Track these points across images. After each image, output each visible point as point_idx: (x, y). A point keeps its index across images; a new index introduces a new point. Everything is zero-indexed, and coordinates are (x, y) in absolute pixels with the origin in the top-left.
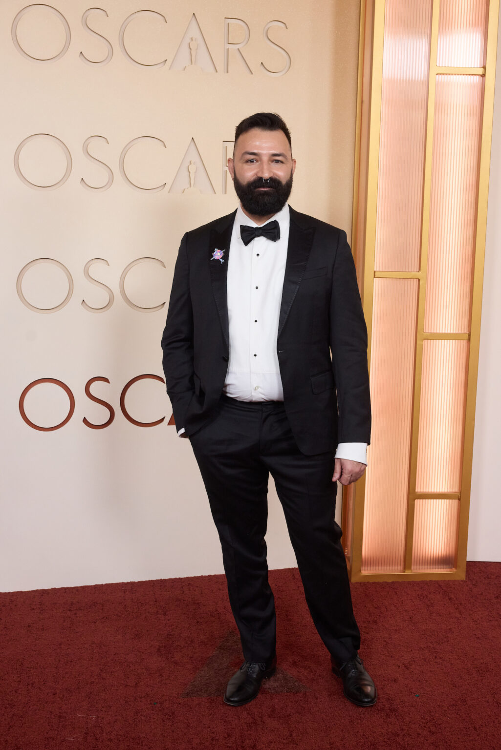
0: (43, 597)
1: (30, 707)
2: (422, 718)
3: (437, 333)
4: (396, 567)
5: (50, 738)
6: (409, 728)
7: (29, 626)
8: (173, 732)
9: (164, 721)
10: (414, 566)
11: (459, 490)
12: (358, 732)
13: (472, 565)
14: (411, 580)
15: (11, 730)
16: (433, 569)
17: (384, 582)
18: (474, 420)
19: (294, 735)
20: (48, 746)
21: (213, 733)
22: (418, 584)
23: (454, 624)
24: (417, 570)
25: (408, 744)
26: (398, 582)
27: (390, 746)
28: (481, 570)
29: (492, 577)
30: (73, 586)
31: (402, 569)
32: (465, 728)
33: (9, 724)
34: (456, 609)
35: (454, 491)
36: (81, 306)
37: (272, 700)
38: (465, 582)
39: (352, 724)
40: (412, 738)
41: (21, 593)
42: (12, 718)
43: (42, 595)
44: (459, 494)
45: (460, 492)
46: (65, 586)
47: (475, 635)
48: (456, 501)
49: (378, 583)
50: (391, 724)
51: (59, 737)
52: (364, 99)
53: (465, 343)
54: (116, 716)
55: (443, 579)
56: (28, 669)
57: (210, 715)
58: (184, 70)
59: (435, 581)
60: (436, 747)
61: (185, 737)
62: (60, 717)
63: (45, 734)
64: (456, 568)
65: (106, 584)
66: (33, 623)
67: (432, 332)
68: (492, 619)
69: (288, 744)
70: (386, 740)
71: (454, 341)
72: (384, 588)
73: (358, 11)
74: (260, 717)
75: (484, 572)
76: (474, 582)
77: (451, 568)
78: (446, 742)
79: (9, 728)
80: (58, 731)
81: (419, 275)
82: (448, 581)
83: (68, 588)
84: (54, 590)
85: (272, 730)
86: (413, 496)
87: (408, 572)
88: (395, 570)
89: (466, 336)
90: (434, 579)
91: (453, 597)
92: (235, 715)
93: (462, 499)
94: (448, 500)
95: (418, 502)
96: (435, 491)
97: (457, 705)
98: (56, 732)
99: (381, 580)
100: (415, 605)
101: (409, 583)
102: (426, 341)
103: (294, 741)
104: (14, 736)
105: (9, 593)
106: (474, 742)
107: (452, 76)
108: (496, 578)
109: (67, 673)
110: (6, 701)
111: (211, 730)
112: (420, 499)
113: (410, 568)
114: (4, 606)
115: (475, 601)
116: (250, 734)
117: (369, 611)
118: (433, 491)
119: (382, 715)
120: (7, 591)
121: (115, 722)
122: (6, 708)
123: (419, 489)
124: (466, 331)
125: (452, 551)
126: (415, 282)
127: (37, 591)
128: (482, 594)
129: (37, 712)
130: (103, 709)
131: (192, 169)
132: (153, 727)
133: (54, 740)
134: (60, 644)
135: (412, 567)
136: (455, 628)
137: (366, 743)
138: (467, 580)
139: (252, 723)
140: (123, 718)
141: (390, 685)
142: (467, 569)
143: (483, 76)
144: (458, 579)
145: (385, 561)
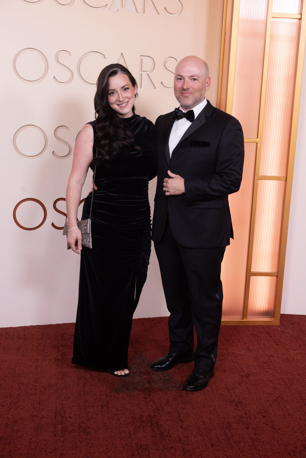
0: (26, 331)
1: (21, 397)
2: (257, 408)
3: (266, 176)
4: (238, 317)
5: (34, 416)
6: (250, 413)
7: (18, 348)
8: (108, 413)
9: (102, 406)
10: (249, 316)
11: (277, 271)
12: (219, 415)
13: (283, 316)
14: (247, 325)
15: (10, 411)
16: (260, 318)
17: (230, 325)
19: (181, 417)
20: (33, 421)
21: (133, 414)
22: (252, 327)
23: (274, 352)
24: (251, 319)
25: (250, 423)
26: (239, 326)
27: (239, 423)
28: (289, 319)
29: (296, 323)
31: (241, 318)
32: (283, 414)
33: (9, 407)
34: (275, 342)
35: (274, 271)
36: (52, 155)
37: (167, 395)
38: (279, 326)
39: (215, 410)
40: (252, 419)
41: (12, 328)
42: (10, 404)
43: (25, 330)
44: (277, 273)
45: (278, 273)
46: (38, 325)
47: (287, 358)
48: (275, 278)
49: (227, 326)
50: (239, 410)
51: (39, 415)
53: (283, 182)
54: (73, 403)
55: (266, 324)
56: (19, 374)
57: (130, 403)
58: (118, 11)
59: (261, 325)
60: (267, 425)
61: (116, 416)
62: (39, 403)
63: (31, 413)
64: (274, 318)
65: (63, 324)
66: (20, 347)
67: (264, 175)
68: (296, 349)
69: (178, 421)
70: (236, 420)
71: (277, 181)
72: (230, 329)
74: (160, 405)
75: (290, 321)
76: (285, 326)
77: (271, 318)
78: (272, 422)
79: (9, 410)
80: (39, 412)
81: (257, 140)
82: (269, 325)
83: (40, 326)
84: (32, 327)
85: (168, 413)
86: (249, 274)
87: (245, 320)
88: (237, 318)
89: (284, 178)
90: (261, 324)
91: (272, 335)
92: (145, 404)
93: (279, 277)
94: (270, 277)
95: (252, 278)
96: (263, 271)
97: (278, 400)
98: (38, 412)
99: (229, 324)
100: (250, 339)
101: (246, 326)
102: (260, 180)
103: (181, 420)
104: (13, 415)
105: (5, 328)
106: (289, 423)
107: (281, 19)
108: (298, 325)
110: (6, 394)
111: (131, 412)
112: (253, 276)
113: (246, 317)
114: (1, 336)
115: (286, 338)
116: (155, 415)
117: (222, 343)
118: (261, 271)
119: (233, 405)
120: (3, 327)
121: (73, 407)
122: (7, 397)
123: (253, 270)
124: (284, 174)
125: (272, 307)
126: (255, 144)
127: (21, 327)
128: (290, 334)
129: (25, 400)
130: (65, 399)
132: (96, 410)
133: (36, 417)
135: (248, 317)
136: (274, 354)
137: (224, 422)
138: (280, 325)
139: (155, 409)
140: (78, 404)
141: (237, 387)
142: (280, 319)
143: (300, 19)
144: (276, 324)
145: (231, 313)
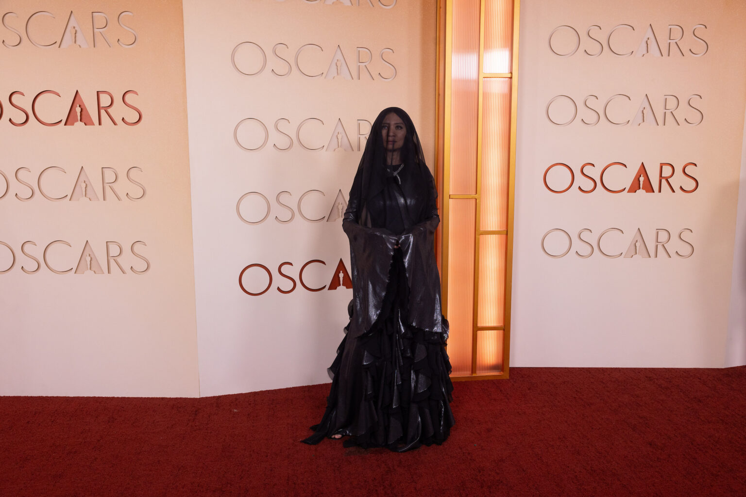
0: (256, 396)
3: (487, 231)
4: (467, 372)
10: (478, 370)
11: (504, 324)
13: (513, 369)
14: (476, 380)
16: (489, 372)
17: (461, 381)
18: (511, 282)
22: (481, 382)
23: (505, 406)
24: (480, 374)
25: (484, 481)
26: (469, 381)
27: (473, 482)
28: (518, 373)
29: (525, 376)
30: (273, 389)
31: (471, 373)
34: (505, 397)
35: (500, 325)
36: (275, 220)
38: (509, 380)
41: (241, 394)
43: (254, 395)
44: (503, 327)
45: (505, 326)
47: (518, 412)
48: (501, 332)
52: (440, 93)
53: (504, 236)
55: (496, 379)
56: (250, 441)
58: (334, 78)
59: (491, 380)
64: (503, 372)
67: (485, 230)
68: (527, 402)
71: (498, 235)
72: (461, 385)
73: (435, 42)
75: (520, 374)
76: (515, 380)
77: (500, 372)
81: (476, 196)
82: (499, 380)
83: (270, 390)
84: (261, 392)
86: (476, 329)
87: (474, 375)
88: (467, 374)
89: (505, 232)
91: (502, 389)
93: (505, 330)
94: (497, 331)
95: (479, 333)
98: (270, 480)
100: (480, 395)
101: (475, 382)
102: (481, 235)
105: (235, 394)
107: (492, 79)
108: (528, 377)
109: (273, 443)
112: (480, 330)
113: (475, 373)
114: (232, 403)
118: (488, 325)
120: (233, 393)
123: (480, 325)
124: (504, 229)
125: (500, 361)
126: (474, 200)
127: (250, 393)
128: (520, 387)
131: (340, 137)
134: (268, 425)
135: (477, 372)
136: (506, 408)
142: (510, 372)
143: (511, 78)
144: (505, 378)
145: (460, 368)
